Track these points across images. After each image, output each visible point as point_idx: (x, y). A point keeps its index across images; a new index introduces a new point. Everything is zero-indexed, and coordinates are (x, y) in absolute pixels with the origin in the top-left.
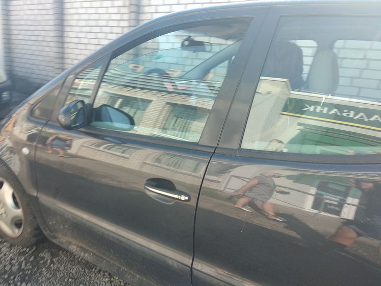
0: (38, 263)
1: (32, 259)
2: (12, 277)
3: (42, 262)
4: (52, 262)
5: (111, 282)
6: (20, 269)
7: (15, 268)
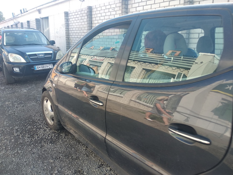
0: (59, 137)
1: (57, 135)
2: (47, 141)
3: (61, 137)
4: (65, 138)
5: (86, 150)
6: (51, 138)
7: (49, 138)
